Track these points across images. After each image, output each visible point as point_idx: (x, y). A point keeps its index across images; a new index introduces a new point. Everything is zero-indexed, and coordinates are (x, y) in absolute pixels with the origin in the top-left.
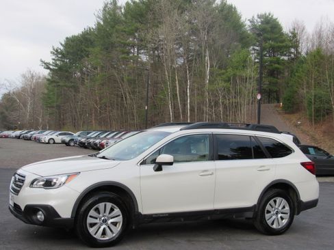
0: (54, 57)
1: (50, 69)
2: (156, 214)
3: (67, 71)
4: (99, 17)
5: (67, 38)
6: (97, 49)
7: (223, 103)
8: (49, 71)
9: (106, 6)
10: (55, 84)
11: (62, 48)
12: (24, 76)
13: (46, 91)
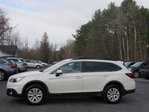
0: (77, 33)
1: (76, 38)
2: (57, 93)
3: (82, 38)
4: (93, 17)
5: (82, 26)
6: (92, 29)
7: (141, 49)
8: (75, 38)
9: (96, 12)
10: (77, 43)
11: (80, 29)
12: (67, 41)
13: (75, 46)
